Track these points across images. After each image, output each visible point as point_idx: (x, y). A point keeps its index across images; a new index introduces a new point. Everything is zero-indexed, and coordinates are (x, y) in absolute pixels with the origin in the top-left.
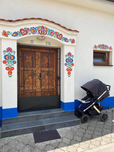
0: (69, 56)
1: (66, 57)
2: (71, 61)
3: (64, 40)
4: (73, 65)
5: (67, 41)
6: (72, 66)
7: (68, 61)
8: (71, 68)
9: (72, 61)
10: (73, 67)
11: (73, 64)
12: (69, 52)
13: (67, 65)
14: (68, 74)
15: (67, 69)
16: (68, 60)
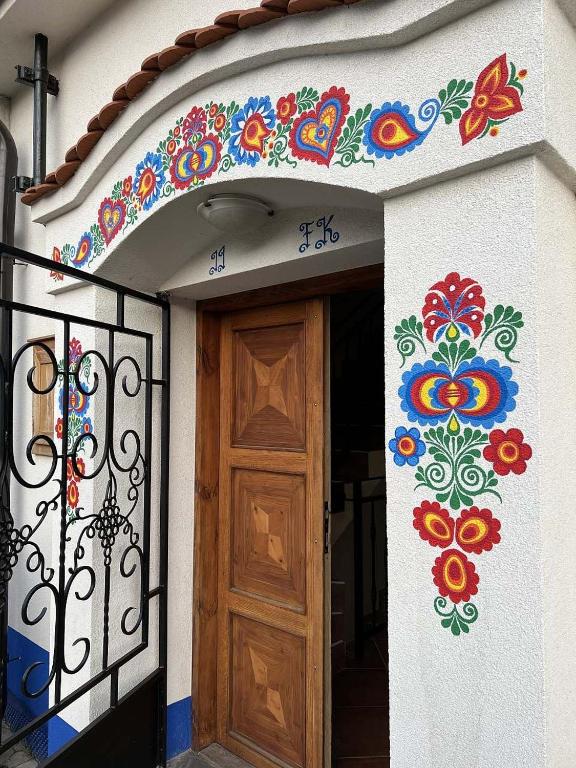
0: (452, 328)
1: (405, 351)
2: (481, 400)
3: (363, 149)
4: (512, 454)
5: (400, 136)
6: (502, 469)
7: (440, 395)
8: (479, 502)
9: (502, 392)
10: (508, 482)
11: (516, 435)
12: (453, 278)
13: (426, 460)
14: (444, 590)
15: (420, 513)
16: (430, 384)
